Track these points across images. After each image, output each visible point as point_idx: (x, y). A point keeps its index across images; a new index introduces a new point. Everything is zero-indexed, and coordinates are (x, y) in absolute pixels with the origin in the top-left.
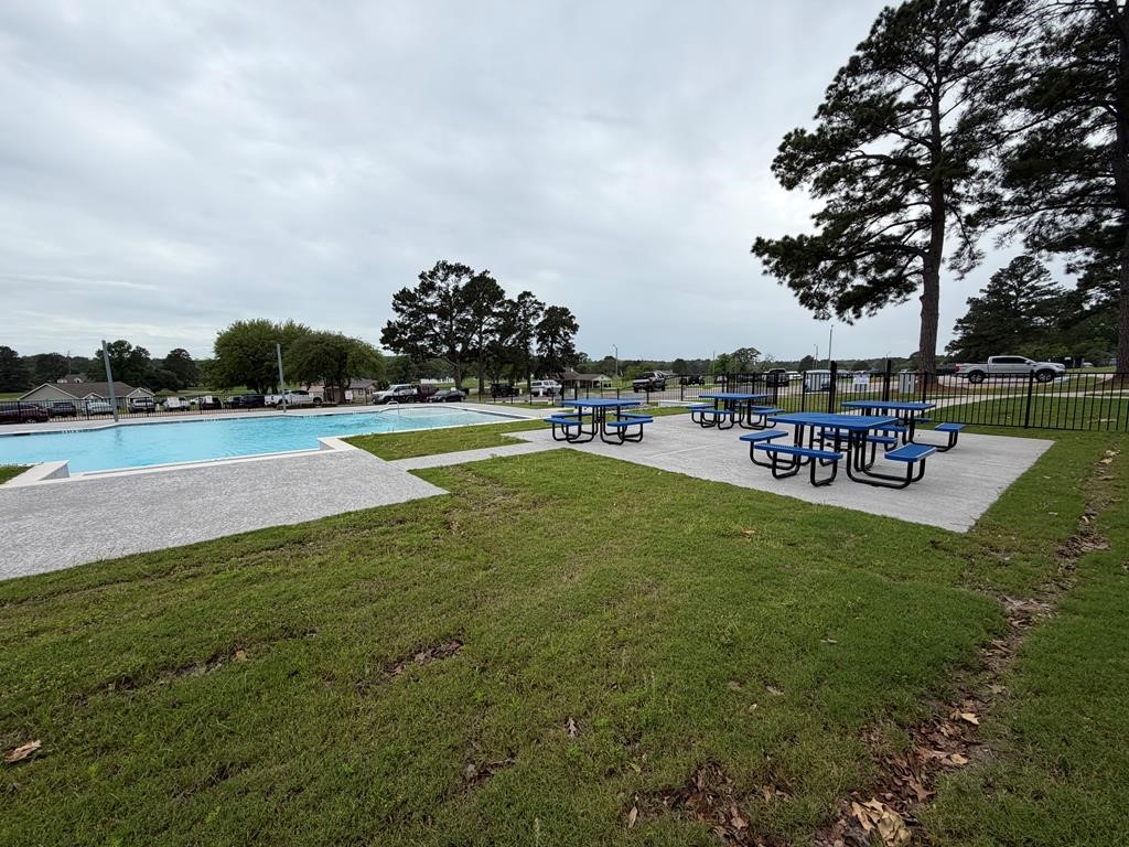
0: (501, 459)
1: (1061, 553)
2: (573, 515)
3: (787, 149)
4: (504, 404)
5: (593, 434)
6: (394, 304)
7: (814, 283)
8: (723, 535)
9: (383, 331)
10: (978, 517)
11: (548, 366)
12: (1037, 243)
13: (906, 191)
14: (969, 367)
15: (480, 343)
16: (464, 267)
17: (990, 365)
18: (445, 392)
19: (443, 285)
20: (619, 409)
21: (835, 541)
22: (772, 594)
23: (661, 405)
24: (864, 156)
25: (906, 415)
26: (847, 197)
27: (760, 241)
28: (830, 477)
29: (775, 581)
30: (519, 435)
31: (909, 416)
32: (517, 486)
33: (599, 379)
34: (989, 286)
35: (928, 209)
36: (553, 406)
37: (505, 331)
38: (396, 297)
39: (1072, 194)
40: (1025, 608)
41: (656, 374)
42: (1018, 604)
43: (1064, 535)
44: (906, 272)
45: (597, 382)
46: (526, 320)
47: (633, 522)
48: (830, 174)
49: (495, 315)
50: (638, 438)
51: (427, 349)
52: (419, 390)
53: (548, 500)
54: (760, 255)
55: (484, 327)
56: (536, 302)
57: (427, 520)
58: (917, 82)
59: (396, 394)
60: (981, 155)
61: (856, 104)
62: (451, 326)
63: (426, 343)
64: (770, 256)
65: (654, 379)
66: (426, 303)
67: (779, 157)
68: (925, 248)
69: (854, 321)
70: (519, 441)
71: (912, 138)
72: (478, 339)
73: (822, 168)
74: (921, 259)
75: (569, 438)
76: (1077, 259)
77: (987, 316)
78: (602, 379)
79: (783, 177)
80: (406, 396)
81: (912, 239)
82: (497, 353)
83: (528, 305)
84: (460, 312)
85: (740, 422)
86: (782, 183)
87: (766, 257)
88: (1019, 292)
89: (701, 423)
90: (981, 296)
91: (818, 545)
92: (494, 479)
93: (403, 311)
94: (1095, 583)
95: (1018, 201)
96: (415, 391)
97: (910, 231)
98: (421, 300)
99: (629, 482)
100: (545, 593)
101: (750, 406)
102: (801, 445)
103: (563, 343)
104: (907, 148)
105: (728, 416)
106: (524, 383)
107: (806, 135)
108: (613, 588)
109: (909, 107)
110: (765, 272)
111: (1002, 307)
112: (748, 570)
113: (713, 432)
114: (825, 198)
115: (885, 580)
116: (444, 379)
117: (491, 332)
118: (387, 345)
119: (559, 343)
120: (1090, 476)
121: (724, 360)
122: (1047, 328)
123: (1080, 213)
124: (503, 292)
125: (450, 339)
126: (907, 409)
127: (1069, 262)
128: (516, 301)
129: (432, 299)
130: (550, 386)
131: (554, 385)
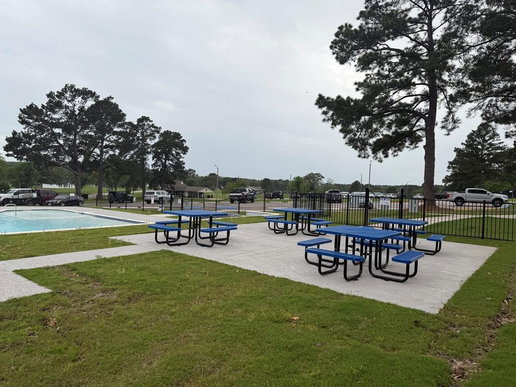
0: (106, 260)
1: (489, 326)
2: (161, 309)
3: (340, 36)
4: (119, 209)
5: (189, 238)
6: (20, 117)
7: (358, 131)
8: (277, 322)
9: (7, 140)
10: (445, 303)
11: (161, 179)
12: (488, 118)
13: (414, 75)
14: (456, 194)
15: (101, 155)
16: (90, 92)
17: (466, 194)
18: (64, 197)
19: (70, 105)
20: (211, 218)
21: (353, 323)
22: (304, 367)
23: (249, 215)
24: (388, 48)
25: (410, 229)
26: (378, 74)
27: (321, 97)
28: (357, 273)
29: (308, 357)
30: (126, 238)
31: (412, 229)
32: (116, 284)
33: (204, 191)
34: (466, 141)
35: (427, 89)
36: (162, 212)
37: (125, 147)
38: (23, 111)
39: (505, 89)
40: (463, 367)
41: (247, 189)
42: (459, 364)
43: (493, 313)
44: (415, 129)
45: (202, 193)
46: (144, 140)
47: (210, 312)
48: (367, 58)
49: (115, 133)
50: (225, 242)
51: (50, 158)
52: (38, 194)
53: (142, 295)
54: (320, 107)
55: (105, 143)
56: (153, 126)
57: (25, 317)
58: (419, 7)
59: (16, 197)
60: (455, 58)
61: (383, 14)
62: (75, 140)
63: (49, 153)
64: (328, 108)
65: (245, 193)
66: (52, 118)
67: (335, 40)
68: (426, 114)
69: (384, 159)
70: (125, 244)
71: (417, 41)
72: (99, 153)
73: (362, 52)
74: (424, 121)
75: (169, 241)
76: (511, 129)
77: (466, 160)
78: (206, 191)
79: (337, 54)
80: (25, 199)
81: (418, 107)
82: (115, 165)
83: (146, 127)
84: (83, 128)
85: (302, 230)
86: (337, 58)
87: (325, 109)
88: (483, 146)
89: (275, 230)
90: (462, 147)
91: (342, 327)
92: (96, 279)
93: (28, 124)
94: (503, 346)
95: (477, 89)
96: (35, 195)
97: (417, 101)
98: (47, 116)
99: (212, 279)
100: (125, 379)
101: (310, 218)
102: (339, 250)
103: (175, 161)
104: (415, 47)
105: (294, 226)
106: (139, 191)
107: (352, 29)
108: (184, 370)
109: (415, 21)
110: (324, 120)
111: (474, 155)
112: (290, 349)
113: (282, 237)
114: (364, 73)
115: (382, 351)
116: (65, 184)
117: (112, 148)
118: (11, 153)
119: (172, 160)
120: (513, 272)
121: (298, 181)
122: (500, 171)
123: (510, 101)
124: (124, 115)
125: (73, 151)
126: (411, 225)
127: (507, 131)
128: (135, 123)
129: (58, 115)
130: (161, 196)
131: (165, 195)
